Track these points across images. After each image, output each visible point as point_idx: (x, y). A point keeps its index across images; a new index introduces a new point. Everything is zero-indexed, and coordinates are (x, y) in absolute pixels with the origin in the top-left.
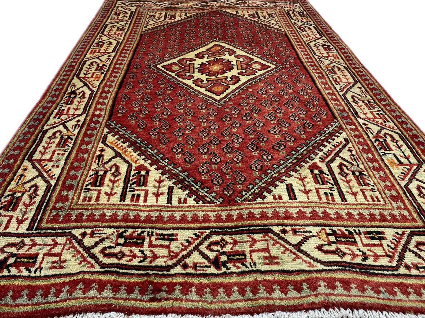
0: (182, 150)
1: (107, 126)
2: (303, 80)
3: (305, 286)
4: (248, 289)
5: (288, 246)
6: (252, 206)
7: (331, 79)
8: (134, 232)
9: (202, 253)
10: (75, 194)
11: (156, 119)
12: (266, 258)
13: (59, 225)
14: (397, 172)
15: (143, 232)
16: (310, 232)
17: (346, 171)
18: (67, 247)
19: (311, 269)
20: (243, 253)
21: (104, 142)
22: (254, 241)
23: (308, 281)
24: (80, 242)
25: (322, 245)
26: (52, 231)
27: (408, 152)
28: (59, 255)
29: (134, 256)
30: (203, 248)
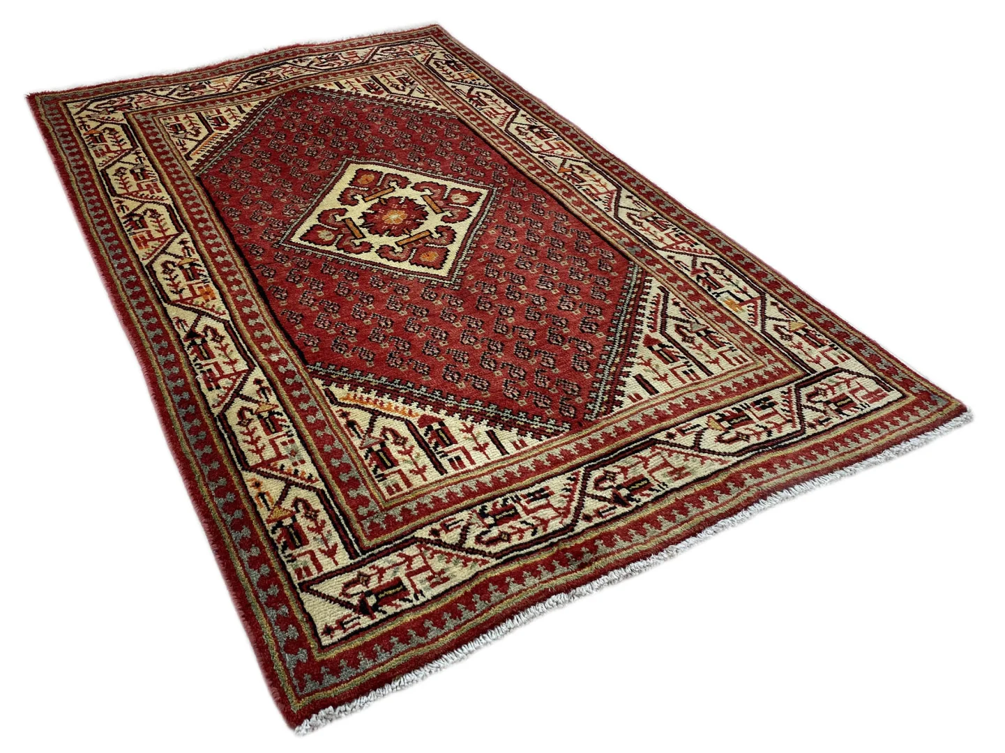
0: (458, 374)
1: (314, 374)
2: (545, 205)
3: (730, 485)
4: (675, 512)
5: (686, 451)
6: (612, 420)
7: (584, 194)
8: (495, 505)
9: (594, 497)
10: (368, 489)
11: (378, 339)
12: (671, 473)
13: (389, 535)
14: (744, 314)
15: (505, 500)
16: (698, 426)
17: (689, 334)
18: (428, 554)
19: (726, 465)
20: (642, 478)
21: (334, 400)
22: (645, 460)
23: (730, 479)
24: (439, 543)
25: (720, 435)
26: (388, 546)
27: (742, 284)
28: (427, 568)
29: (521, 531)
30: (591, 490)
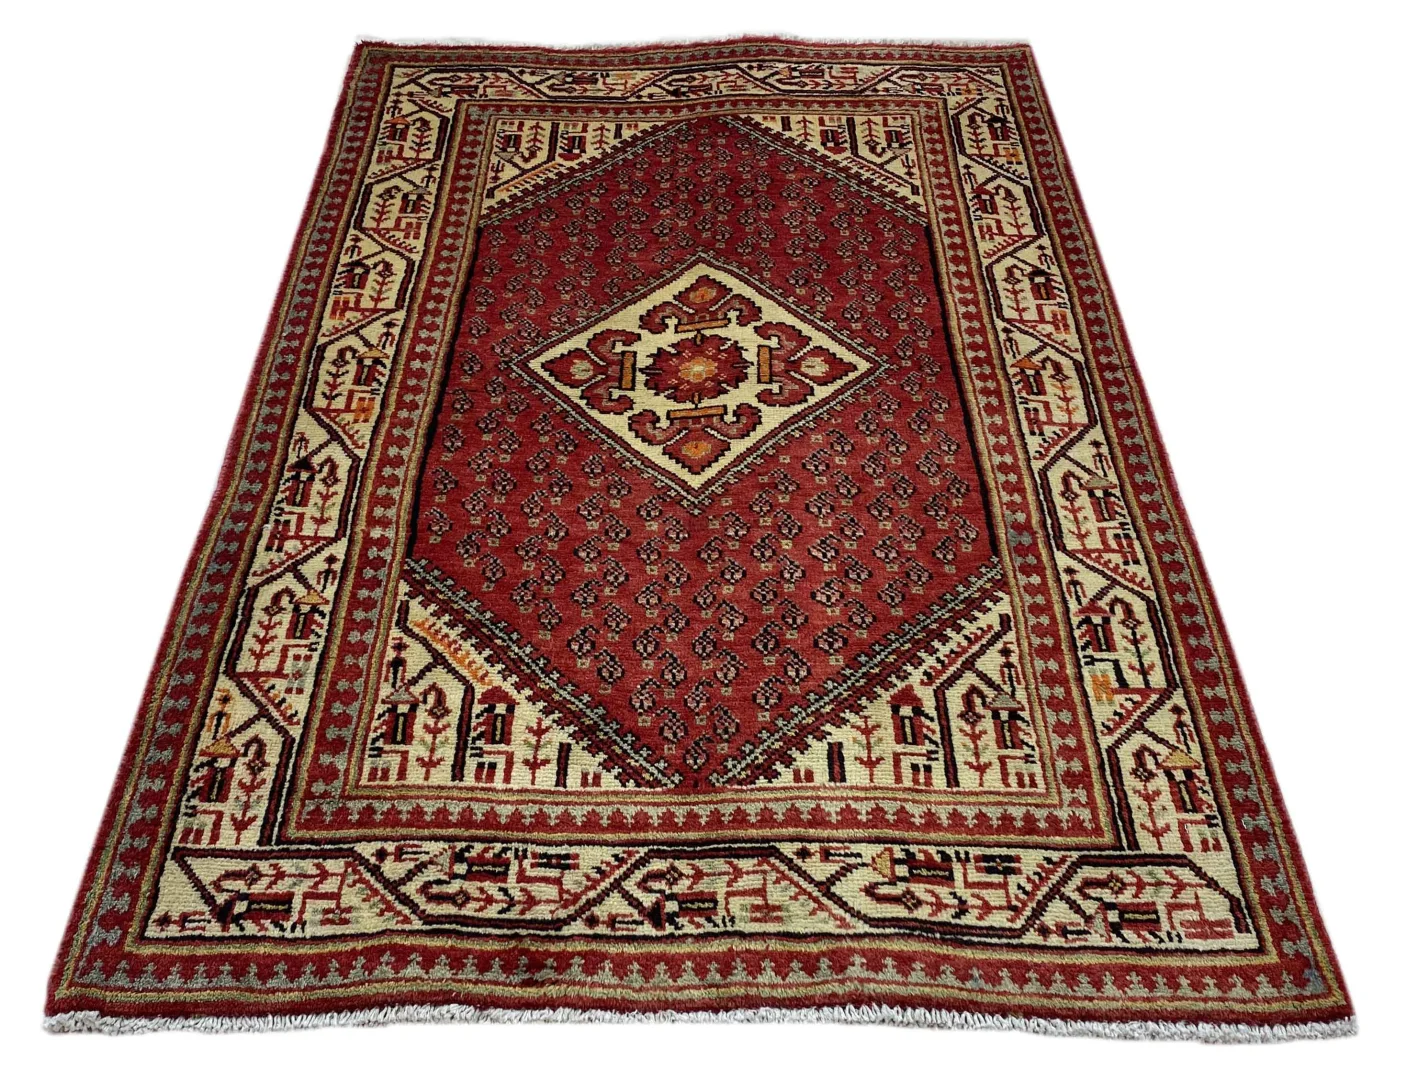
0: (593, 644)
1: (405, 575)
2: (940, 418)
3: (824, 963)
4: (713, 966)
5: (804, 884)
6: (743, 796)
7: (1022, 416)
8: (486, 850)
9: (627, 896)
10: (349, 761)
11: (527, 552)
12: (756, 908)
13: (324, 834)
14: (1102, 713)
15: (505, 850)
16: (859, 855)
17: (980, 709)
18: (350, 880)
19: (843, 931)
20: (712, 898)
21: (402, 622)
22: (738, 873)
23: (832, 955)
24: (375, 871)
25: (877, 884)
26: (313, 847)
27: (1153, 656)
28: (336, 896)
29: (490, 900)
30: (630, 886)
